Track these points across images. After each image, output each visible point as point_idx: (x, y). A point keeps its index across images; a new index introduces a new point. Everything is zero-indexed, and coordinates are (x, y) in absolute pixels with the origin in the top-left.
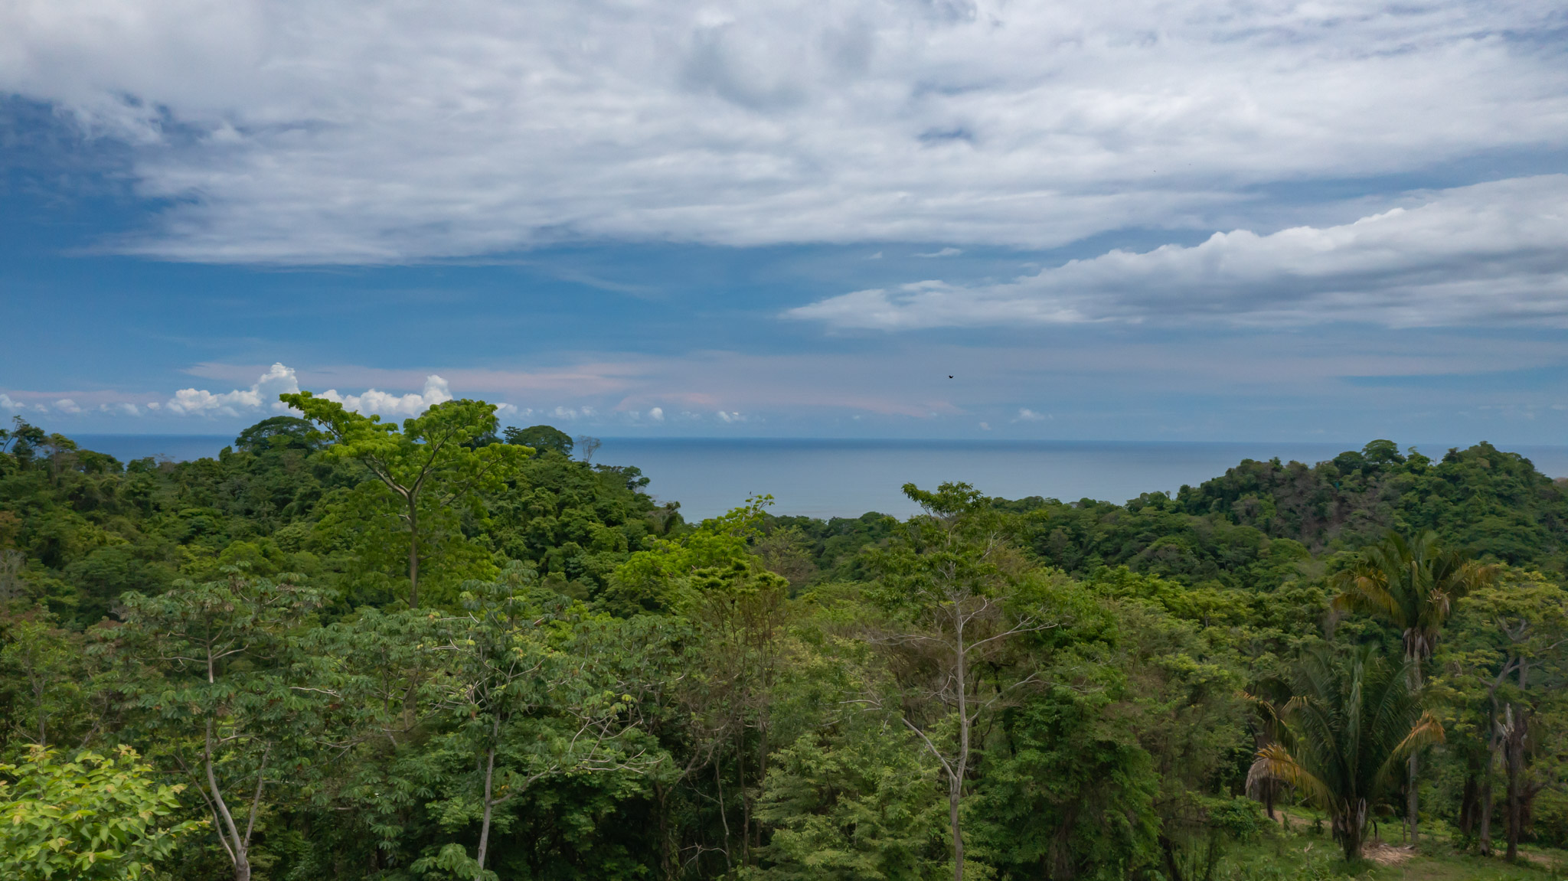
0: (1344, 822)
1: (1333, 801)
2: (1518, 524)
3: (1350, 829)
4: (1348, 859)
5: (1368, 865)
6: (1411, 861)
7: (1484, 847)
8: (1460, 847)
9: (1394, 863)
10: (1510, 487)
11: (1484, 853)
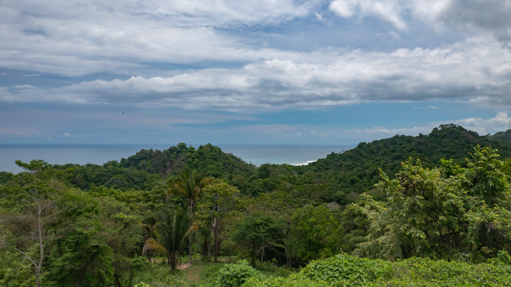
0: (171, 259)
1: (168, 253)
2: (217, 166)
3: (173, 261)
4: (172, 270)
5: (178, 271)
6: (190, 267)
7: (209, 259)
8: (203, 260)
9: (185, 268)
10: (216, 156)
11: (209, 261)
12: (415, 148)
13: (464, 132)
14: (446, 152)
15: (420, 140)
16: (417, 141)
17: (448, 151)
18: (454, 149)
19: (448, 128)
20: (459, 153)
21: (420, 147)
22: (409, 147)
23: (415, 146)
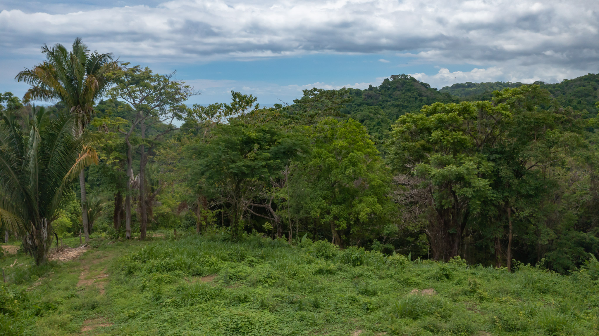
0: (31, 239)
1: (21, 224)
3: (37, 242)
4: (38, 264)
5: (53, 265)
6: (85, 254)
7: (128, 235)
8: (115, 238)
9: (73, 258)
11: (128, 238)
12: (364, 101)
13: (416, 84)
14: (398, 106)
15: (370, 92)
16: (366, 93)
17: (400, 104)
18: (406, 102)
19: (400, 79)
20: (411, 107)
21: (370, 101)
22: (358, 100)
23: (365, 99)
